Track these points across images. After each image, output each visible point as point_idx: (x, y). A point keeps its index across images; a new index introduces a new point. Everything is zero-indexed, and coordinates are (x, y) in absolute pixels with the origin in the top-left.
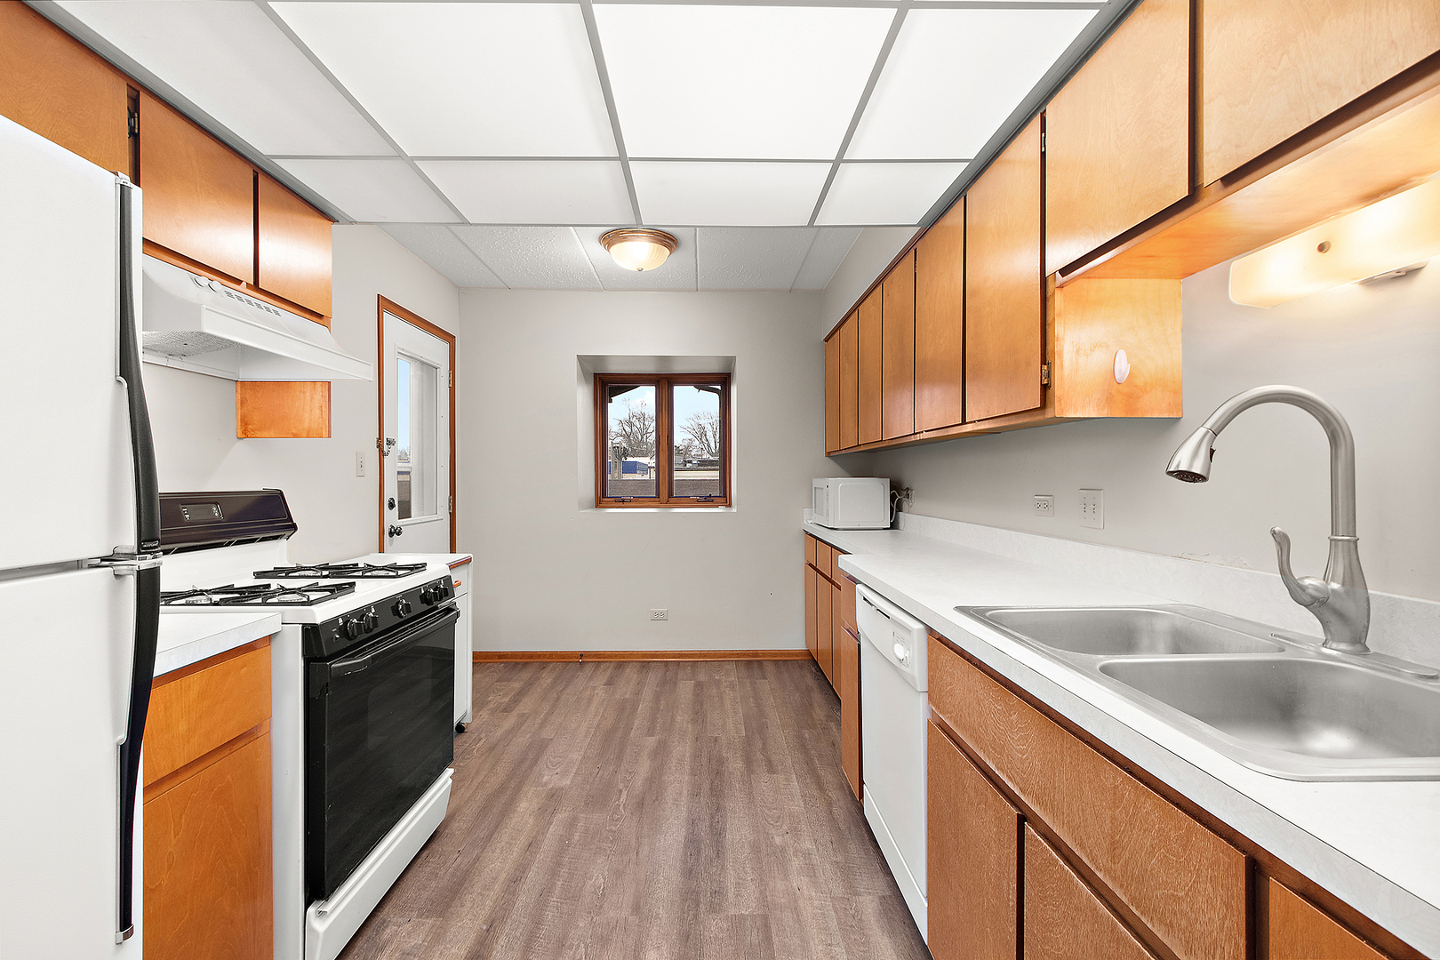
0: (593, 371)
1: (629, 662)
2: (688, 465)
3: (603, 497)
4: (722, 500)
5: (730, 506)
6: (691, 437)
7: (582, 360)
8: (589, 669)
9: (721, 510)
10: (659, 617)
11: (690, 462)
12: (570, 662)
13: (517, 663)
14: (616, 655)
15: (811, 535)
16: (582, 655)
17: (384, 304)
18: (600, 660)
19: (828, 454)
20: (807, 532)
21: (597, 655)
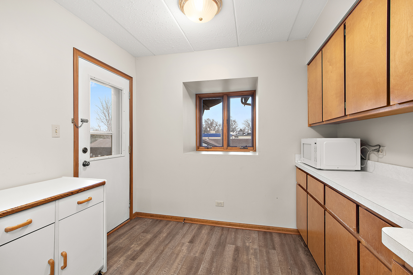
0: (195, 92)
1: (205, 225)
2: (244, 135)
3: (199, 146)
4: (252, 148)
5: (255, 151)
6: (245, 126)
7: (186, 85)
8: (186, 227)
9: (250, 153)
10: (220, 205)
11: (245, 133)
12: (179, 222)
13: (157, 220)
14: (200, 221)
15: (300, 169)
16: (185, 219)
17: (77, 53)
18: (193, 222)
19: (310, 126)
20: (297, 167)
21: (191, 220)
